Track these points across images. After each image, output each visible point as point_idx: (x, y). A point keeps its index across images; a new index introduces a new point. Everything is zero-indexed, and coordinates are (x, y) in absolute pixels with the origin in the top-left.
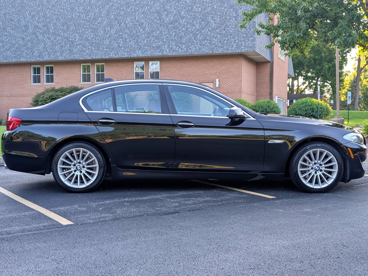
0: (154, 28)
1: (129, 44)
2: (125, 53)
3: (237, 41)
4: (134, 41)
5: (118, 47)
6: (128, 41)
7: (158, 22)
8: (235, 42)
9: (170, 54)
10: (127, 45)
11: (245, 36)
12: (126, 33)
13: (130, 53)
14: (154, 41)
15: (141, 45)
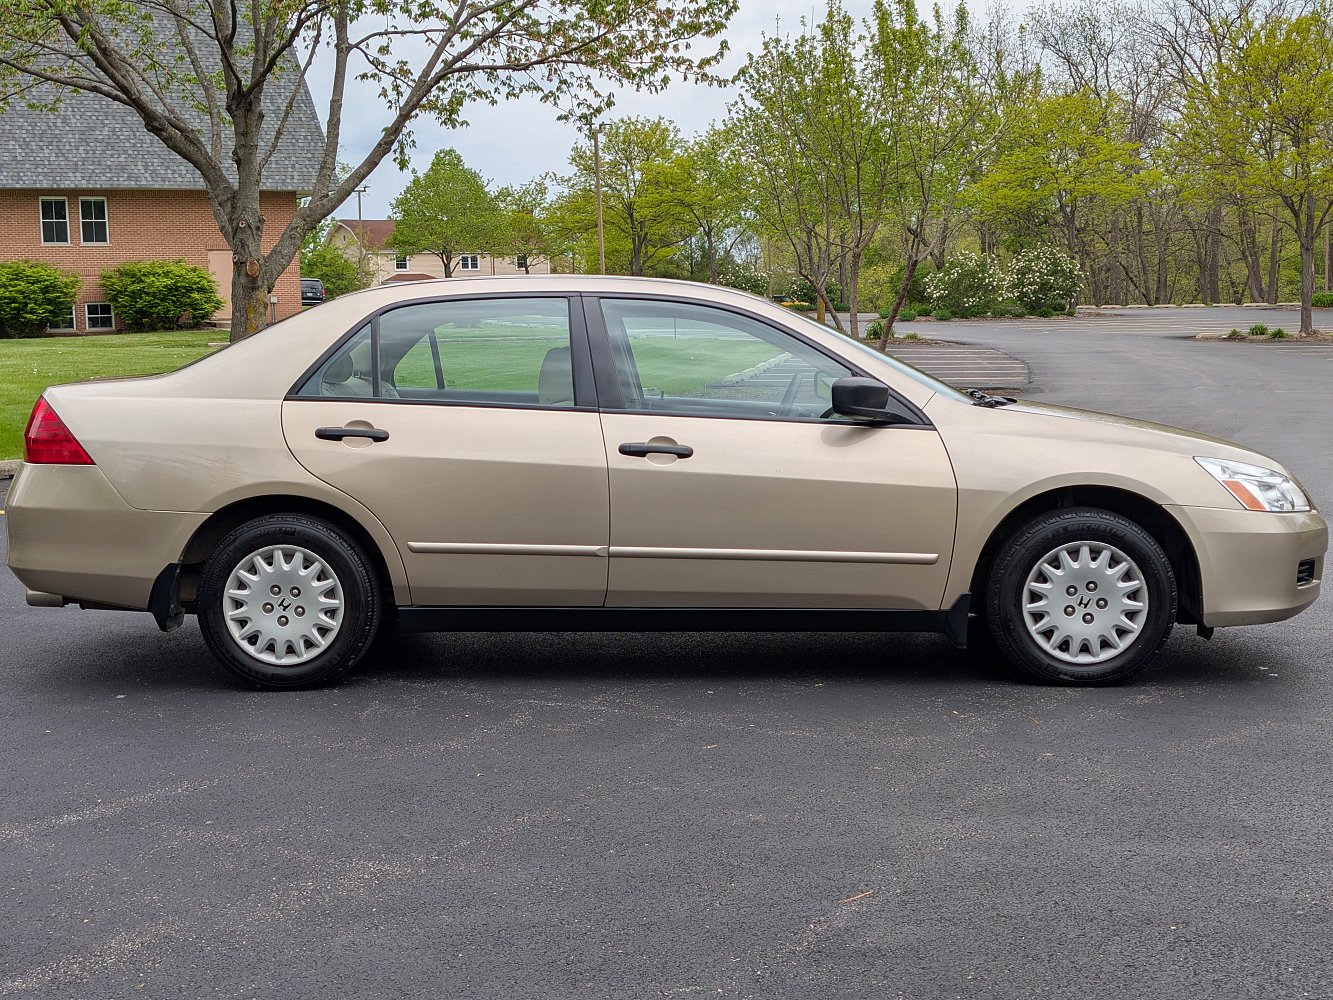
0: (89, 121)
1: (41, 155)
2: (41, 178)
3: (297, 166)
4: (50, 148)
5: (14, 162)
6: (34, 147)
7: (97, 107)
8: (293, 166)
9: (157, 186)
10: (38, 159)
11: (310, 155)
12: (20, 128)
13: (54, 177)
14: (104, 152)
15: (75, 159)
